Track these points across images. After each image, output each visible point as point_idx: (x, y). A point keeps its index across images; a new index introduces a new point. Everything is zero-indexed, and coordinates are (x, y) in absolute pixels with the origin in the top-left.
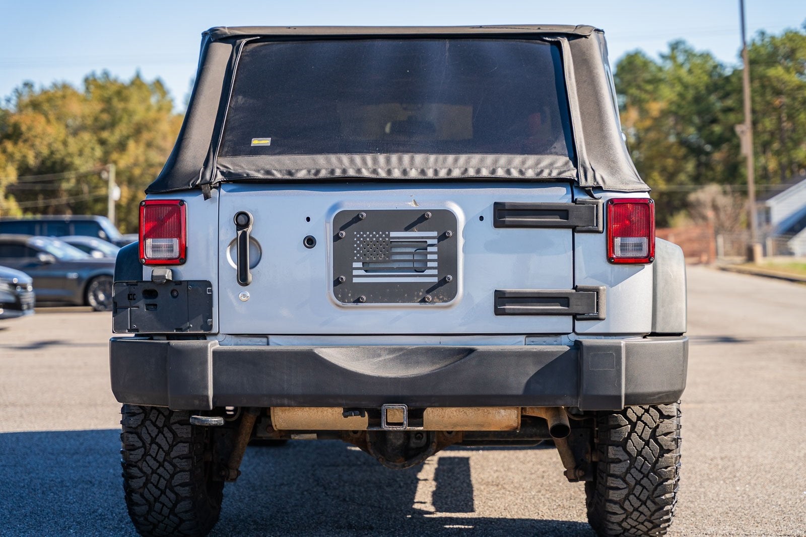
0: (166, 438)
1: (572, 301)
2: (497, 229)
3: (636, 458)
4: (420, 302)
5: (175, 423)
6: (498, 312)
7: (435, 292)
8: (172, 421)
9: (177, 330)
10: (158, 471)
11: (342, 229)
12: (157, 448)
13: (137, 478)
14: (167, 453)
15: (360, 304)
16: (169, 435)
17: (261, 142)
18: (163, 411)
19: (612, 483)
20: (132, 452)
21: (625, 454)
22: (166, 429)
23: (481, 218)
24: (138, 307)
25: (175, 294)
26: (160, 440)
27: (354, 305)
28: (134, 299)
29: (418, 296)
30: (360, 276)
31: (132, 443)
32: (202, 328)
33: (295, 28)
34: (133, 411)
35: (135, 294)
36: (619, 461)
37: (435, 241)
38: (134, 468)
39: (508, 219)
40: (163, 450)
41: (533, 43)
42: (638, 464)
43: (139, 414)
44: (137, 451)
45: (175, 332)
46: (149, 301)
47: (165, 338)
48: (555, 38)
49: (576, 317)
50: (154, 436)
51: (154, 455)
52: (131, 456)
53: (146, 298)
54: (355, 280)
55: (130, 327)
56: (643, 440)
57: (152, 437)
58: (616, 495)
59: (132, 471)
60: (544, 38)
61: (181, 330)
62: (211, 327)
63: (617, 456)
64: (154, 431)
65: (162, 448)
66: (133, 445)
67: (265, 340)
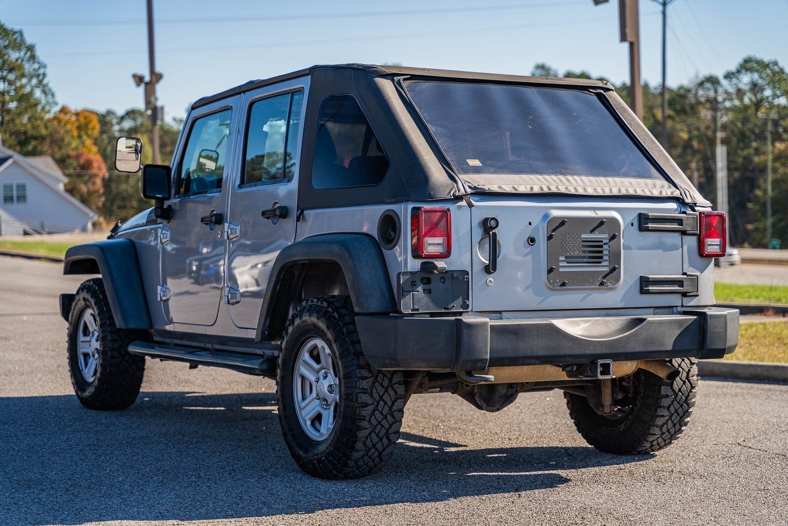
0: (390, 395)
1: (685, 283)
2: (641, 232)
3: (678, 393)
4: (599, 285)
5: (395, 384)
6: (643, 292)
7: (608, 277)
8: (393, 382)
9: (445, 309)
10: (382, 423)
11: (553, 231)
12: (384, 404)
13: (364, 429)
14: (390, 408)
15: (564, 287)
16: (392, 393)
17: (475, 163)
18: (386, 374)
19: (661, 412)
20: (365, 409)
21: (671, 391)
22: (390, 389)
23: (632, 225)
24: (418, 291)
25: (443, 281)
26: (386, 397)
27: (560, 288)
28: (415, 285)
29: (598, 280)
30: (564, 267)
31: (364, 401)
32: (462, 307)
33: (429, 70)
34: (364, 375)
35: (415, 282)
36: (667, 396)
37: (607, 241)
38: (364, 422)
39: (650, 225)
40: (387, 405)
41: (583, 93)
42: (678, 398)
43: (370, 377)
44: (369, 407)
45: (443, 311)
46: (426, 287)
47: (429, 316)
48: (596, 90)
49: (684, 295)
50: (381, 395)
51: (381, 410)
52: (363, 412)
53: (423, 284)
54: (561, 270)
55: (413, 308)
56: (682, 381)
57: (379, 395)
58: (660, 421)
59: (362, 424)
60: (590, 90)
61: (447, 309)
62: (468, 306)
63: (667, 393)
64: (381, 390)
65: (387, 404)
66: (366, 403)
67: (498, 315)
